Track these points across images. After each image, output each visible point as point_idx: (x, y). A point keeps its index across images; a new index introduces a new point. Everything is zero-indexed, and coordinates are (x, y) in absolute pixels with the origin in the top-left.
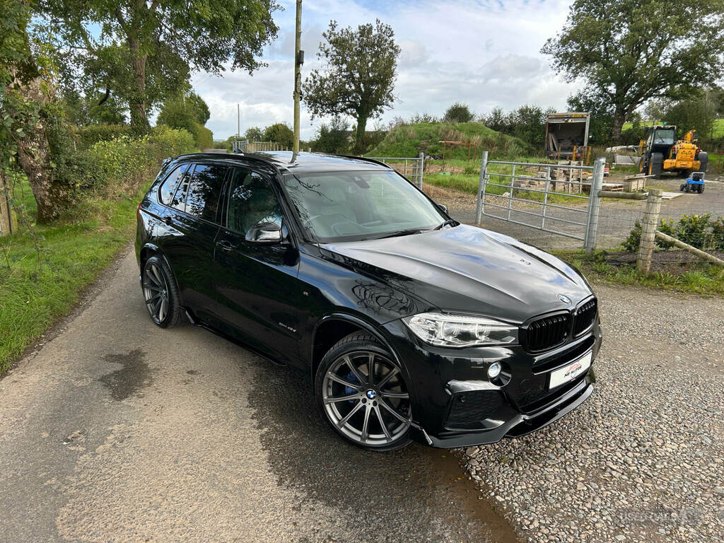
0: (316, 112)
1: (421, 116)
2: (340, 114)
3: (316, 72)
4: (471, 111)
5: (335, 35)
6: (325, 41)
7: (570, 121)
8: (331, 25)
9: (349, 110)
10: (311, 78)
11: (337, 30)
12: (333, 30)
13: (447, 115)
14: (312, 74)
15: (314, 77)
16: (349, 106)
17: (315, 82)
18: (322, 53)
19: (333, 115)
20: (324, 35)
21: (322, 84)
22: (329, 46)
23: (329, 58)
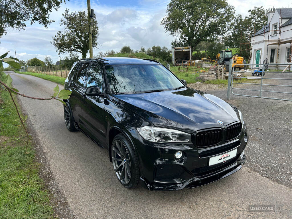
0: (61, 51)
1: (110, 51)
2: (73, 52)
3: (60, 32)
4: (131, 49)
5: (68, 15)
6: (63, 17)
7: (184, 50)
8: (66, 11)
9: (77, 50)
10: (57, 35)
11: (69, 13)
12: (67, 13)
13: (121, 51)
14: (58, 33)
15: (59, 35)
16: (77, 48)
17: (60, 37)
18: (62, 23)
19: (69, 52)
20: (63, 15)
21: (63, 38)
22: (65, 20)
23: (66, 26)
